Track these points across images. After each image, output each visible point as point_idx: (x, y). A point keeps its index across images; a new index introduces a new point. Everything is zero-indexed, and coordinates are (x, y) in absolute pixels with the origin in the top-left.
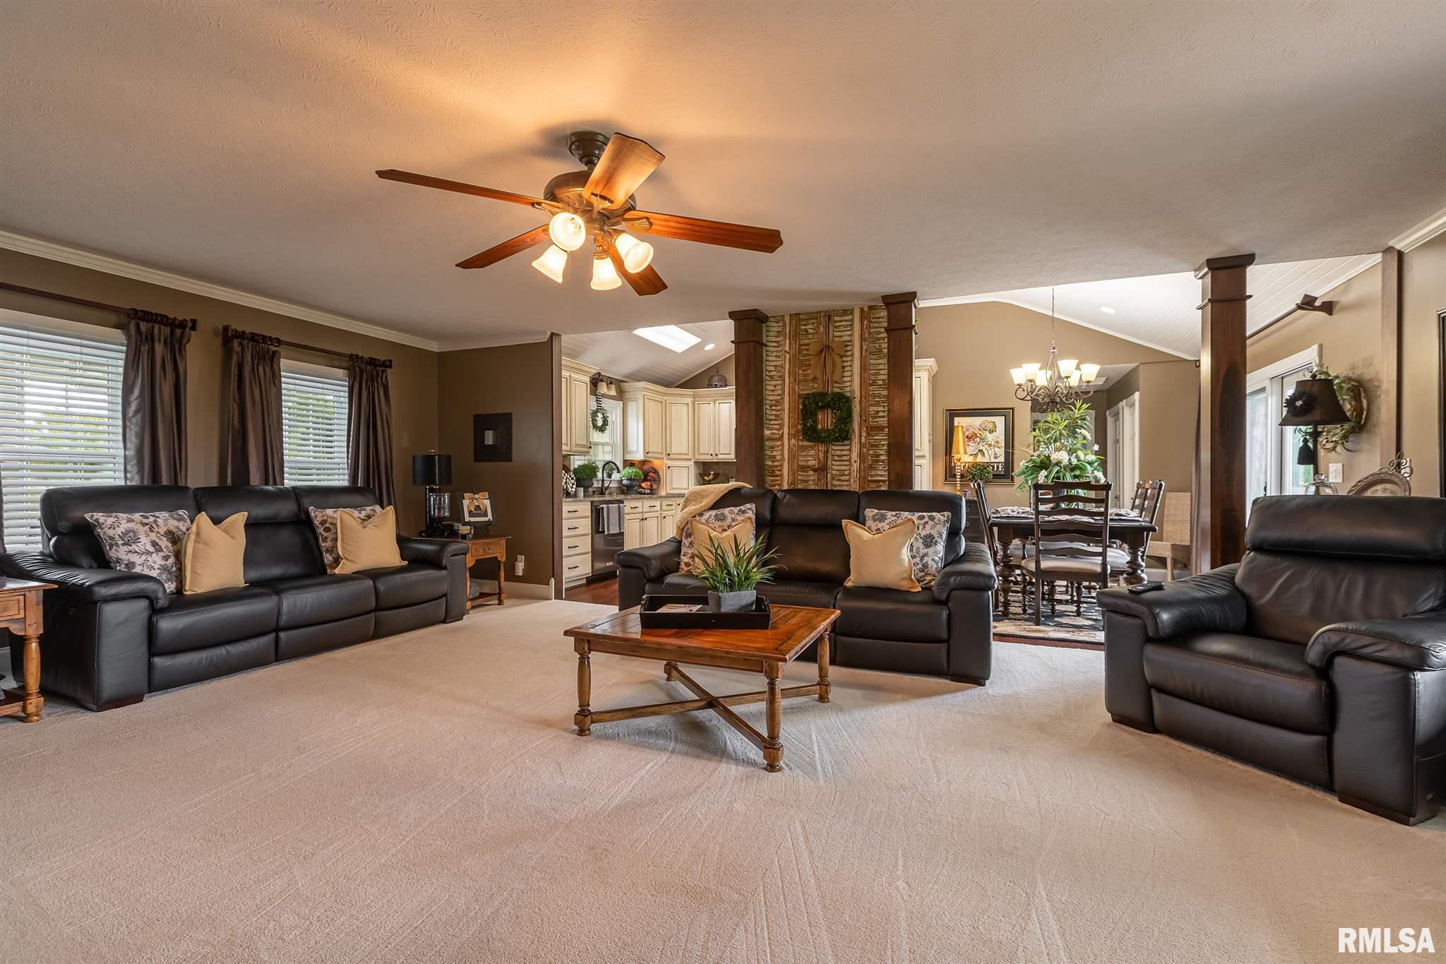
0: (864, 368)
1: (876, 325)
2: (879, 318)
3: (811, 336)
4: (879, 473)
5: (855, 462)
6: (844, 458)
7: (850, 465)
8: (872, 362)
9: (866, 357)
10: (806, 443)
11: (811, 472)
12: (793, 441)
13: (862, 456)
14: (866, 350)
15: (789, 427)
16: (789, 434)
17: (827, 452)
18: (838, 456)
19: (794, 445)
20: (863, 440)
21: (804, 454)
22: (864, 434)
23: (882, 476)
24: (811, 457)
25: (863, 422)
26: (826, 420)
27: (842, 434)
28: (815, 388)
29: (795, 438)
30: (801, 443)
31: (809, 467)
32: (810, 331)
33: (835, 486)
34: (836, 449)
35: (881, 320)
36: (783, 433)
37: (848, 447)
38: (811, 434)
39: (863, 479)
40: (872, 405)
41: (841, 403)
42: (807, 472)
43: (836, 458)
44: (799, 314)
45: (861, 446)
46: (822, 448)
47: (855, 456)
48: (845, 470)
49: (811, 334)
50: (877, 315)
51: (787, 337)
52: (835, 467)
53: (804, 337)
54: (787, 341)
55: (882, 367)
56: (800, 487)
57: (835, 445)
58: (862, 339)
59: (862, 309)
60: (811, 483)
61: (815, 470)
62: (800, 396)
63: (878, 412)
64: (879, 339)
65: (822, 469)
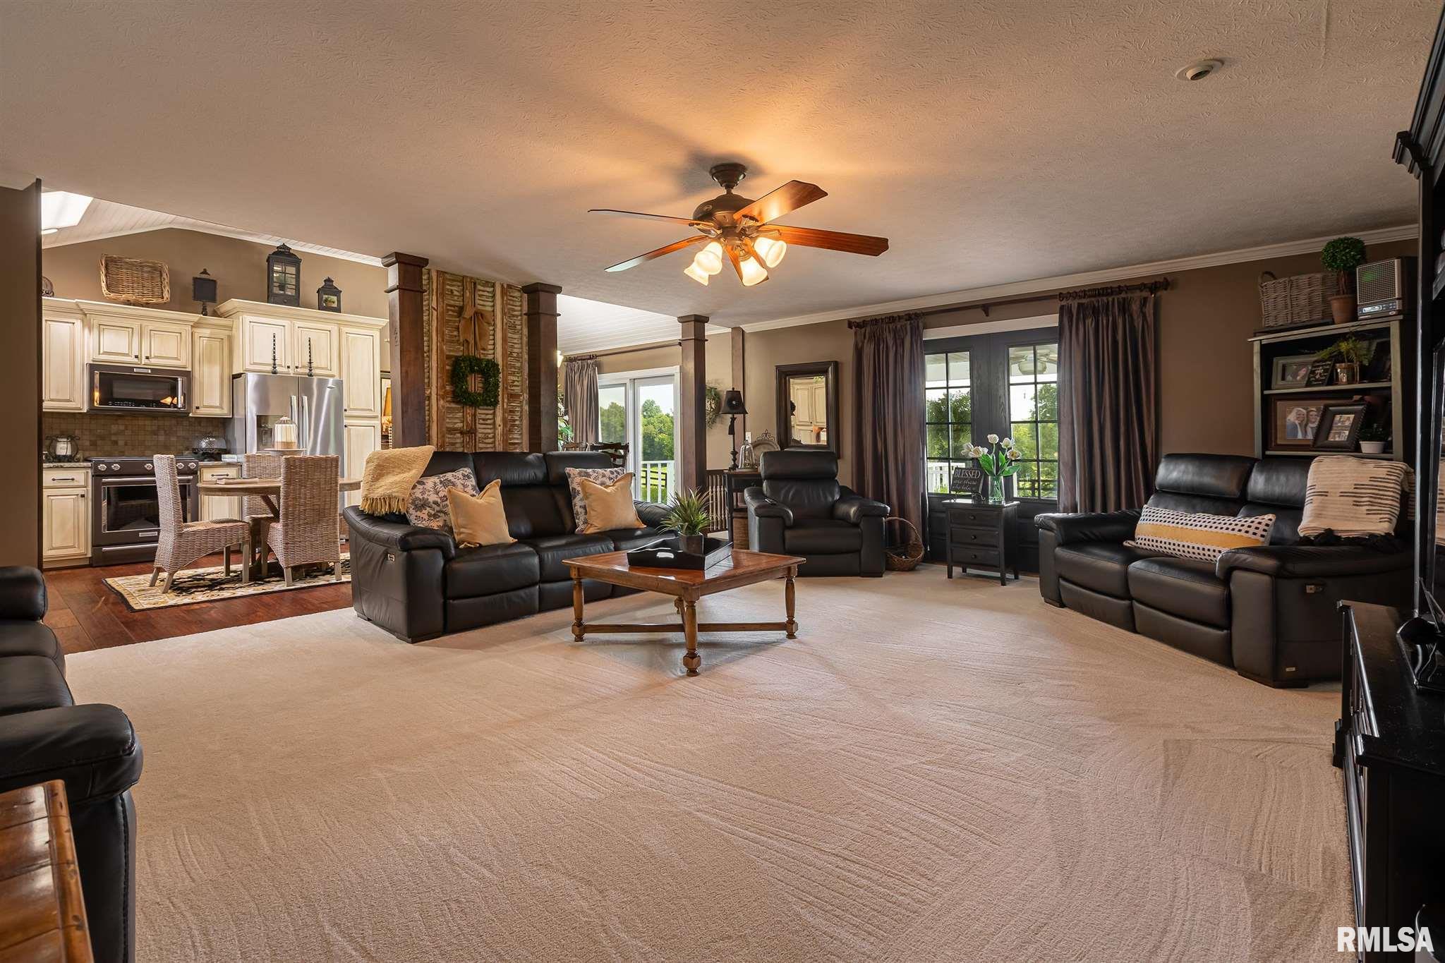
0: (504, 340)
1: (511, 302)
2: (514, 297)
3: (456, 298)
4: (515, 436)
5: (500, 426)
6: (489, 422)
7: (495, 428)
8: (510, 335)
9: (506, 330)
10: (453, 405)
11: (459, 435)
12: (442, 402)
13: (504, 420)
14: (506, 324)
15: (437, 387)
16: (437, 394)
17: (474, 415)
18: (484, 420)
19: (443, 407)
20: (505, 406)
21: (451, 416)
22: (506, 400)
23: (517, 439)
24: (457, 420)
25: (505, 390)
26: (474, 384)
27: (489, 398)
28: (459, 351)
29: (443, 399)
30: (448, 405)
31: (455, 429)
32: (455, 293)
33: (481, 448)
34: (482, 412)
35: (515, 299)
36: (431, 393)
37: (491, 412)
38: (461, 397)
39: (506, 441)
40: (510, 374)
41: (488, 370)
42: (455, 434)
43: (481, 421)
44: (446, 273)
45: (504, 411)
46: (469, 411)
47: (499, 420)
48: (489, 434)
49: (456, 296)
50: (511, 294)
51: (435, 293)
52: (481, 430)
53: (449, 297)
54: (434, 298)
55: (516, 341)
56: (447, 450)
57: (481, 409)
58: (504, 313)
59: (502, 286)
60: (458, 445)
61: (462, 433)
62: (448, 357)
63: (514, 381)
64: (514, 316)
65: (470, 432)
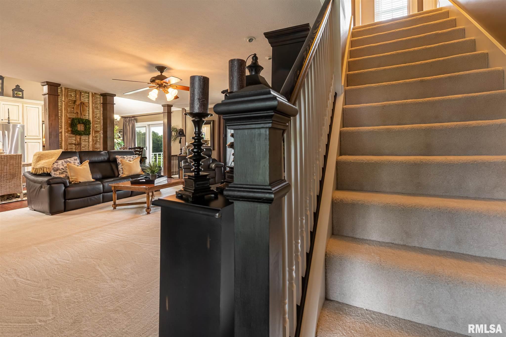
0: (93, 112)
1: (96, 99)
2: (97, 97)
3: (73, 97)
4: (97, 145)
5: (91, 142)
6: (86, 141)
7: (89, 142)
8: (95, 110)
9: (94, 109)
10: (71, 135)
11: (74, 145)
12: (67, 134)
13: (93, 140)
14: (94, 107)
15: (65, 129)
16: (65, 131)
17: (81, 138)
18: (84, 140)
19: (67, 136)
20: (93, 135)
21: (70, 139)
22: (94, 133)
23: (98, 146)
24: (73, 139)
25: (93, 129)
26: (80, 127)
27: (87, 132)
28: (74, 116)
29: (67, 133)
30: (69, 135)
31: (73, 143)
32: (73, 95)
33: (83, 150)
34: (83, 137)
35: (97, 98)
36: (62, 131)
37: (88, 137)
38: (74, 132)
39: (93, 147)
40: (95, 124)
41: (86, 123)
42: (72, 145)
43: (83, 140)
44: (69, 88)
45: (93, 137)
46: (78, 137)
47: (91, 140)
48: (87, 145)
49: (72, 96)
50: (96, 96)
51: (64, 95)
52: (83, 144)
53: (70, 97)
54: (64, 97)
55: (98, 113)
56: (69, 150)
57: (83, 136)
58: (93, 103)
59: (92, 93)
60: (73, 149)
61: (75, 145)
62: (69, 118)
63: (97, 126)
64: (97, 104)
65: (79, 144)
